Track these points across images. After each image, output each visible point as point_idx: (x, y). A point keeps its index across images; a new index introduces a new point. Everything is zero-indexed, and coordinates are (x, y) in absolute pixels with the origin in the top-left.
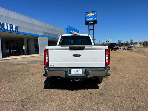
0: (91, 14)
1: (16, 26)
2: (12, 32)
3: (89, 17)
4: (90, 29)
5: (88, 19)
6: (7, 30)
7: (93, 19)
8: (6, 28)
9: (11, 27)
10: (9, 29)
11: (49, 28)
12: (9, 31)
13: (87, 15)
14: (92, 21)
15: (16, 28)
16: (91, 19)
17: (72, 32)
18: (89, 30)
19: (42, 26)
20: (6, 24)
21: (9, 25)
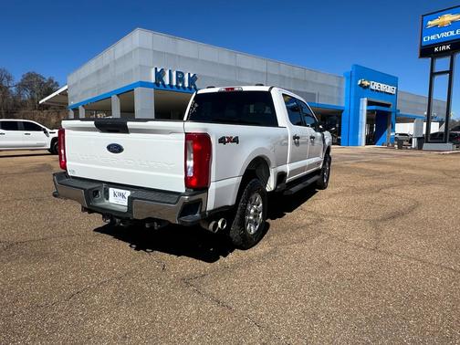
0: (447, 18)
1: (191, 75)
2: (182, 90)
3: (437, 29)
4: (436, 70)
5: (433, 37)
6: (171, 85)
7: (452, 33)
8: (167, 82)
9: (180, 79)
10: (174, 84)
11: (284, 77)
12: (176, 89)
13: (430, 23)
14: (445, 43)
15: (192, 80)
16: (445, 35)
17: (366, 83)
18: (433, 74)
19: (264, 70)
20: (167, 73)
21: (174, 74)
